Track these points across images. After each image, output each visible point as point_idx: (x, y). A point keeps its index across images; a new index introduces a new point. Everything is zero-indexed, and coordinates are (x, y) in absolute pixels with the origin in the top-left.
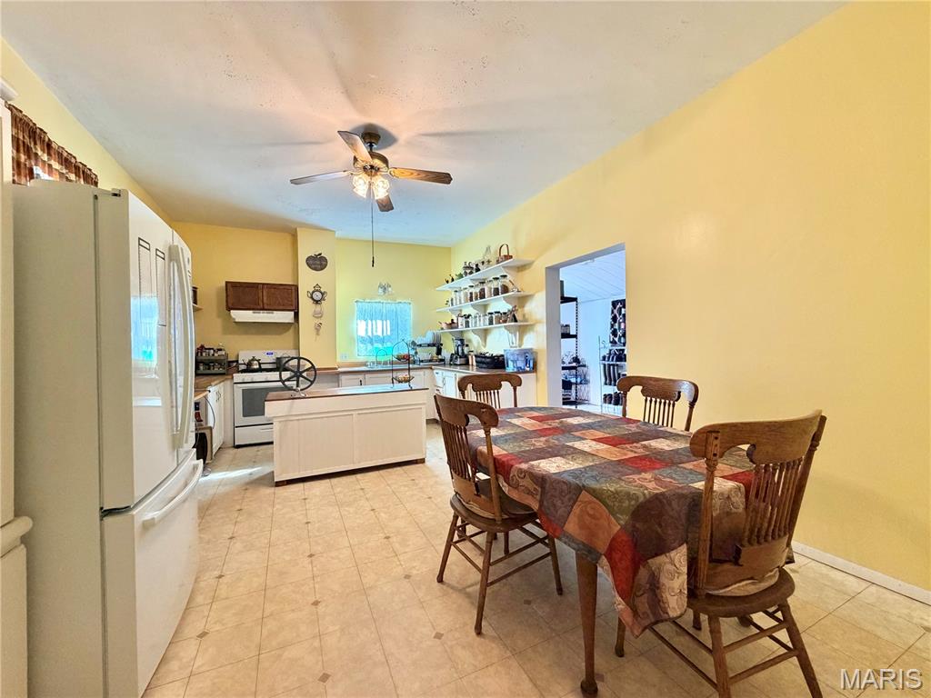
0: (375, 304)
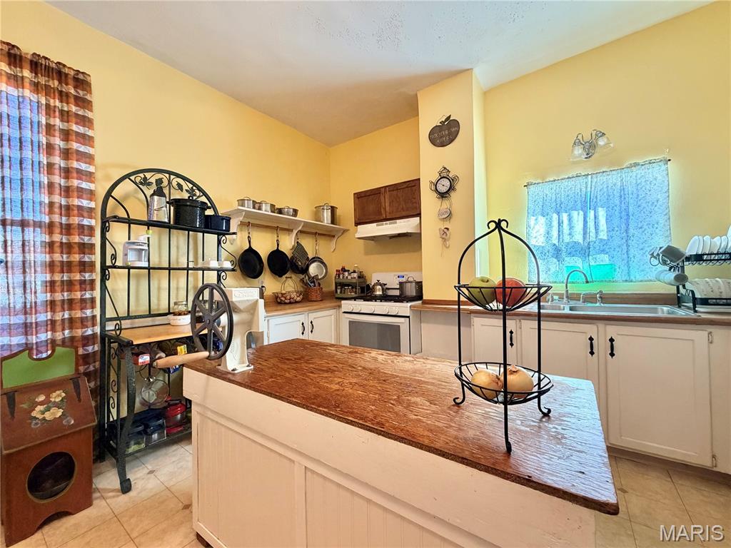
0: (565, 183)
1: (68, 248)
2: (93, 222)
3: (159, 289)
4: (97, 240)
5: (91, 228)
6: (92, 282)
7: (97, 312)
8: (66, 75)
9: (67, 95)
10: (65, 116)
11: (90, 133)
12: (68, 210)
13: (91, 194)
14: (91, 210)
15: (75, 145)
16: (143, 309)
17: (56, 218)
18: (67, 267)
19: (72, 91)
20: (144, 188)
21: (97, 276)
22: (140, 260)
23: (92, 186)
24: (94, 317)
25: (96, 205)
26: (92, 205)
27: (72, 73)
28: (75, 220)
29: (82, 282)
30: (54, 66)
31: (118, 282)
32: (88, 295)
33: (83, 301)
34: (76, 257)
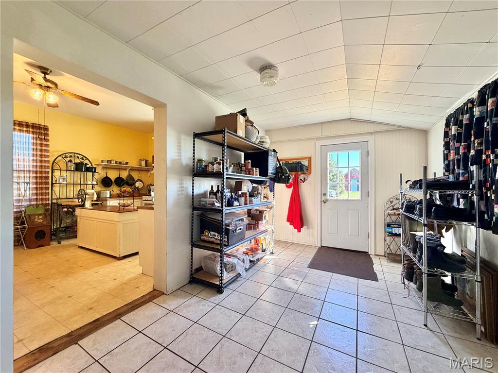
1: (41, 178)
2: (49, 170)
3: (70, 190)
4: (50, 175)
5: (48, 172)
6: (48, 188)
7: (50, 197)
8: (42, 128)
9: (42, 133)
10: (41, 140)
11: (48, 143)
12: (41, 167)
13: (48, 162)
14: (48, 166)
15: (44, 148)
16: (65, 196)
17: (38, 169)
18: (41, 183)
19: (43, 132)
20: (65, 159)
21: (50, 186)
22: (64, 181)
23: (49, 159)
24: (49, 198)
25: (50, 165)
26: (49, 165)
27: (43, 127)
28: (44, 170)
29: (46, 188)
30: (38, 125)
31: (57, 188)
32: (47, 192)
33: (46, 193)
34: (44, 181)
